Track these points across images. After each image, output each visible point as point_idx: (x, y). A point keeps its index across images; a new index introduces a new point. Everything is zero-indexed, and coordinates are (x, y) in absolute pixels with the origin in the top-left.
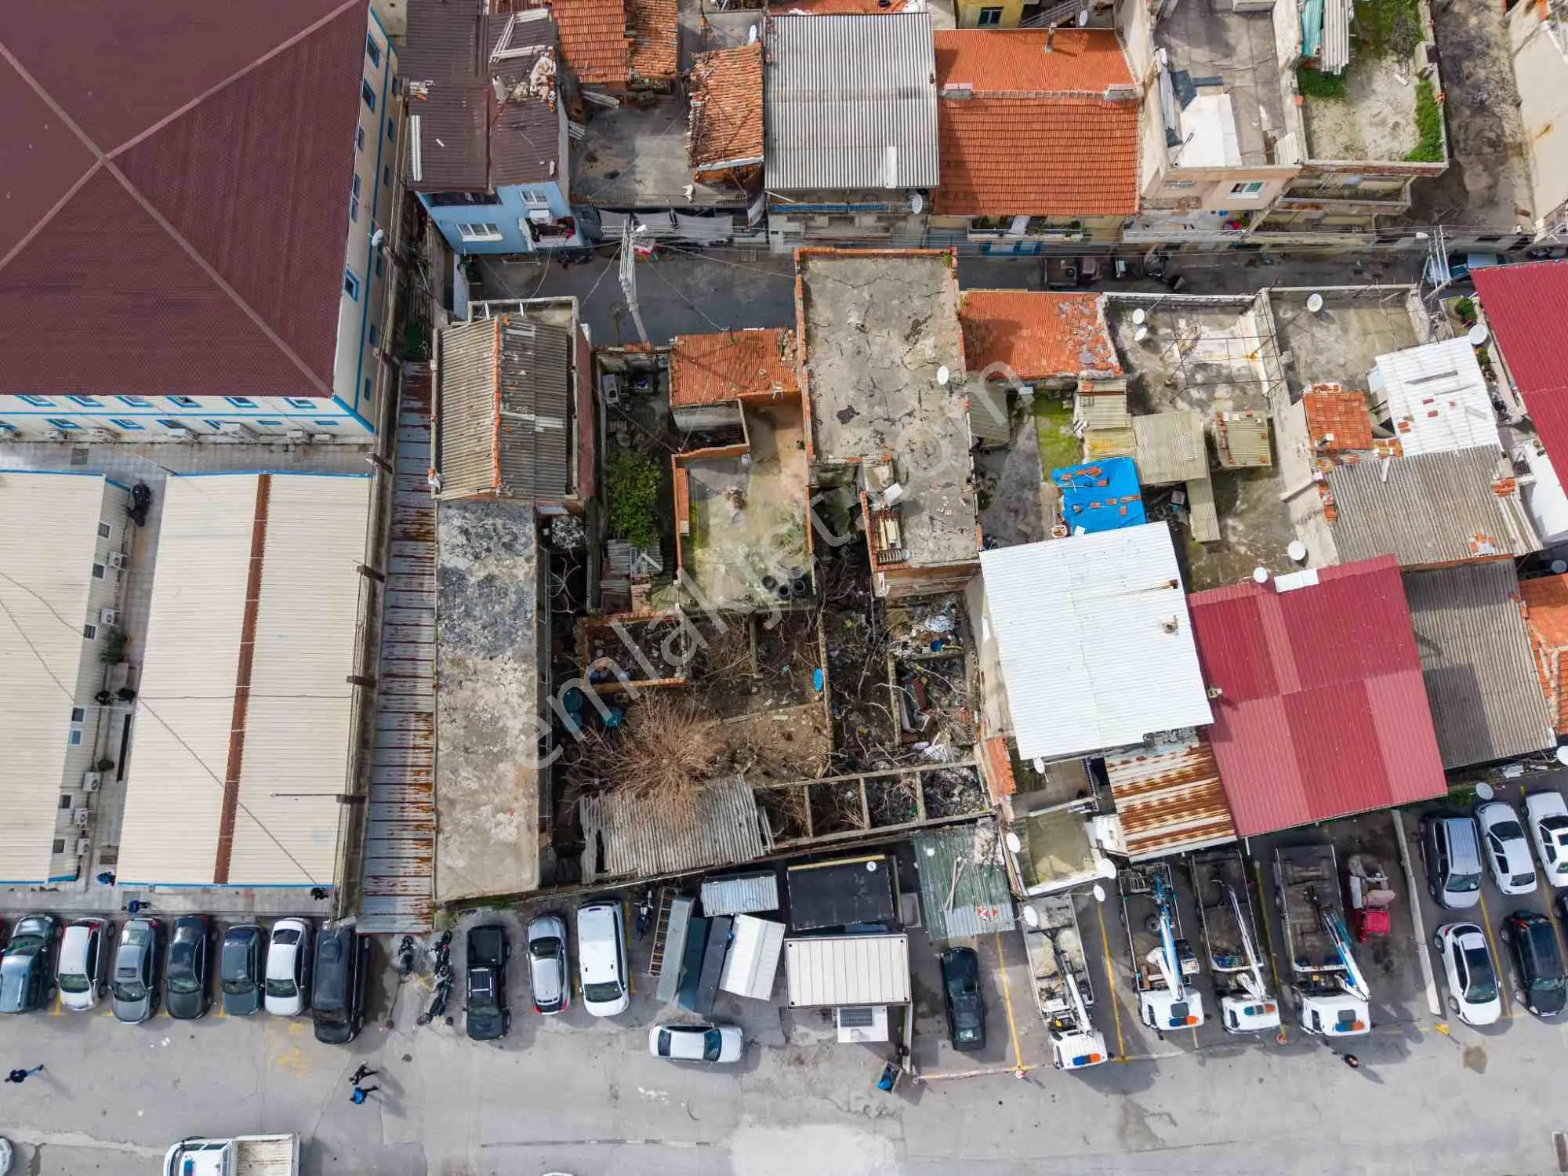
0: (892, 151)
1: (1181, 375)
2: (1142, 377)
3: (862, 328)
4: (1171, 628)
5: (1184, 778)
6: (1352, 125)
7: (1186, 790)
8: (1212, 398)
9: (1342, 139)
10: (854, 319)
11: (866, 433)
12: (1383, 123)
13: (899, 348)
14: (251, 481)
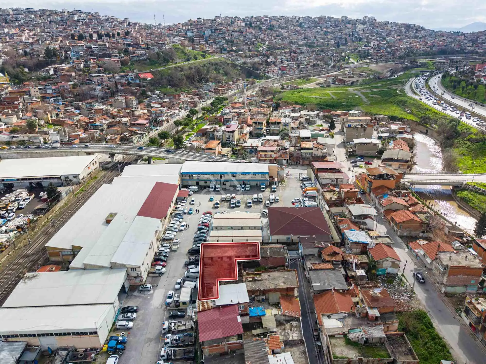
0: (319, 284)
1: (286, 331)
2: (285, 325)
3: (284, 277)
4: (232, 301)
5: (208, 306)
6: (340, 346)
7: (206, 306)
8: (282, 336)
9: (336, 344)
10: (285, 276)
11: (267, 278)
12: (343, 352)
13: (281, 281)
14: (261, 235)
